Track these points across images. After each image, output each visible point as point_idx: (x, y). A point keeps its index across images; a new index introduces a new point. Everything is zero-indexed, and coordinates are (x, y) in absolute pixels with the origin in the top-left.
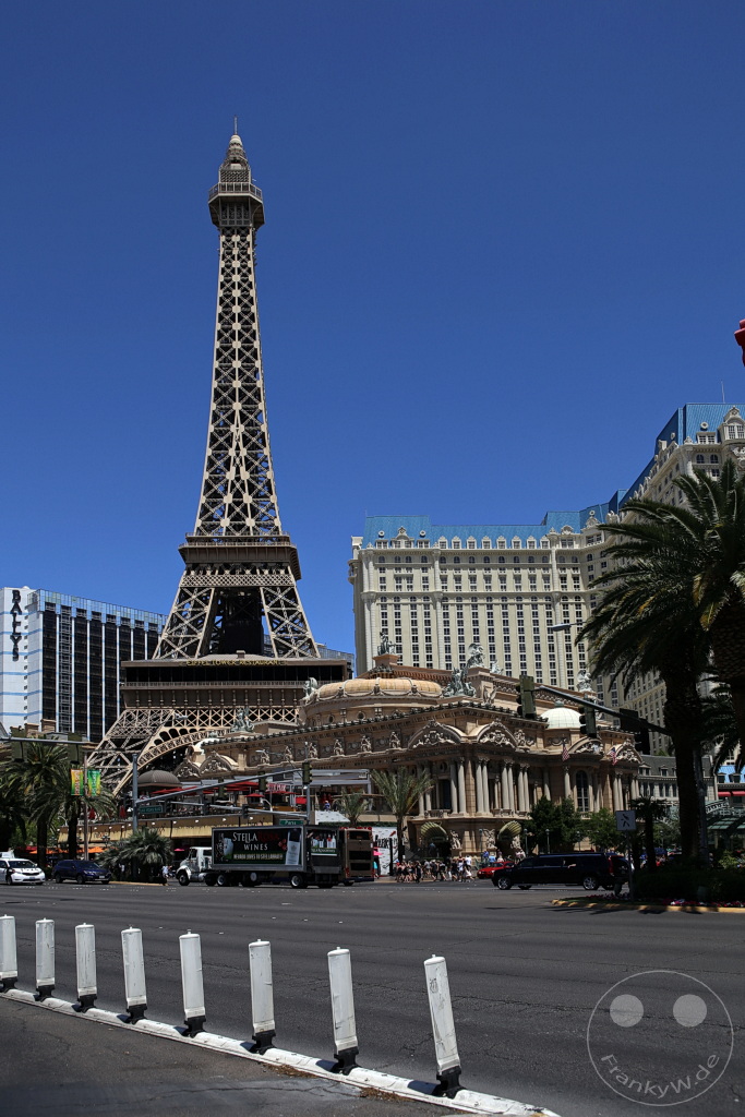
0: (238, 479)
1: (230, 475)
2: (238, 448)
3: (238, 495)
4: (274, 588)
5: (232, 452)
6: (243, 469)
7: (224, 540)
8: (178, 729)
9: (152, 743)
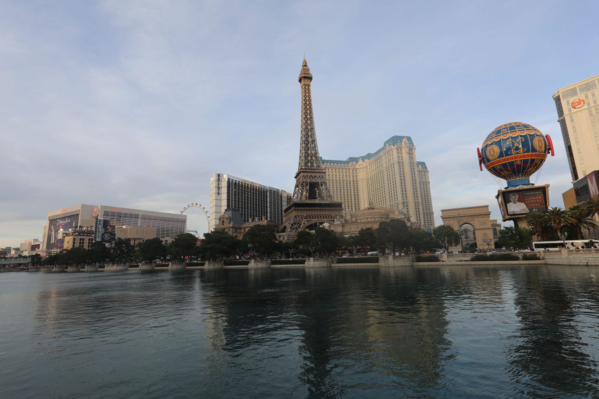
0: (311, 153)
1: (309, 152)
2: (310, 145)
3: (311, 157)
4: (322, 182)
5: (309, 146)
6: (312, 150)
7: (310, 169)
8: (308, 220)
9: (303, 224)
